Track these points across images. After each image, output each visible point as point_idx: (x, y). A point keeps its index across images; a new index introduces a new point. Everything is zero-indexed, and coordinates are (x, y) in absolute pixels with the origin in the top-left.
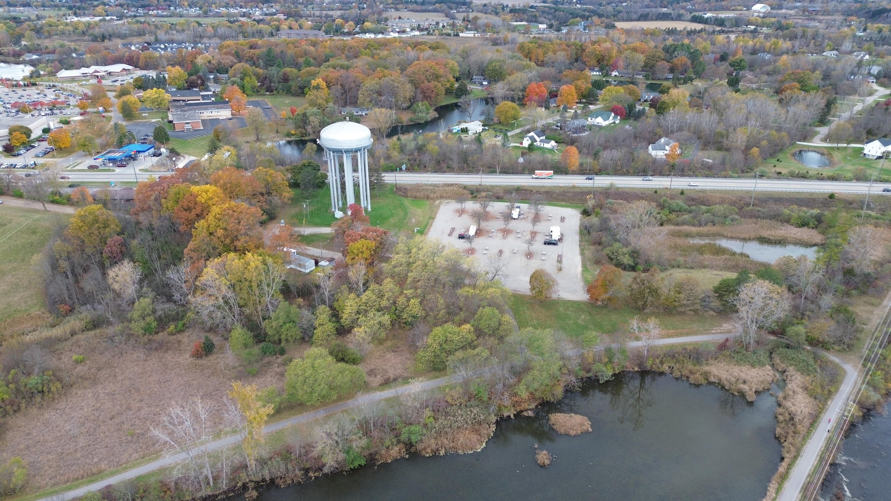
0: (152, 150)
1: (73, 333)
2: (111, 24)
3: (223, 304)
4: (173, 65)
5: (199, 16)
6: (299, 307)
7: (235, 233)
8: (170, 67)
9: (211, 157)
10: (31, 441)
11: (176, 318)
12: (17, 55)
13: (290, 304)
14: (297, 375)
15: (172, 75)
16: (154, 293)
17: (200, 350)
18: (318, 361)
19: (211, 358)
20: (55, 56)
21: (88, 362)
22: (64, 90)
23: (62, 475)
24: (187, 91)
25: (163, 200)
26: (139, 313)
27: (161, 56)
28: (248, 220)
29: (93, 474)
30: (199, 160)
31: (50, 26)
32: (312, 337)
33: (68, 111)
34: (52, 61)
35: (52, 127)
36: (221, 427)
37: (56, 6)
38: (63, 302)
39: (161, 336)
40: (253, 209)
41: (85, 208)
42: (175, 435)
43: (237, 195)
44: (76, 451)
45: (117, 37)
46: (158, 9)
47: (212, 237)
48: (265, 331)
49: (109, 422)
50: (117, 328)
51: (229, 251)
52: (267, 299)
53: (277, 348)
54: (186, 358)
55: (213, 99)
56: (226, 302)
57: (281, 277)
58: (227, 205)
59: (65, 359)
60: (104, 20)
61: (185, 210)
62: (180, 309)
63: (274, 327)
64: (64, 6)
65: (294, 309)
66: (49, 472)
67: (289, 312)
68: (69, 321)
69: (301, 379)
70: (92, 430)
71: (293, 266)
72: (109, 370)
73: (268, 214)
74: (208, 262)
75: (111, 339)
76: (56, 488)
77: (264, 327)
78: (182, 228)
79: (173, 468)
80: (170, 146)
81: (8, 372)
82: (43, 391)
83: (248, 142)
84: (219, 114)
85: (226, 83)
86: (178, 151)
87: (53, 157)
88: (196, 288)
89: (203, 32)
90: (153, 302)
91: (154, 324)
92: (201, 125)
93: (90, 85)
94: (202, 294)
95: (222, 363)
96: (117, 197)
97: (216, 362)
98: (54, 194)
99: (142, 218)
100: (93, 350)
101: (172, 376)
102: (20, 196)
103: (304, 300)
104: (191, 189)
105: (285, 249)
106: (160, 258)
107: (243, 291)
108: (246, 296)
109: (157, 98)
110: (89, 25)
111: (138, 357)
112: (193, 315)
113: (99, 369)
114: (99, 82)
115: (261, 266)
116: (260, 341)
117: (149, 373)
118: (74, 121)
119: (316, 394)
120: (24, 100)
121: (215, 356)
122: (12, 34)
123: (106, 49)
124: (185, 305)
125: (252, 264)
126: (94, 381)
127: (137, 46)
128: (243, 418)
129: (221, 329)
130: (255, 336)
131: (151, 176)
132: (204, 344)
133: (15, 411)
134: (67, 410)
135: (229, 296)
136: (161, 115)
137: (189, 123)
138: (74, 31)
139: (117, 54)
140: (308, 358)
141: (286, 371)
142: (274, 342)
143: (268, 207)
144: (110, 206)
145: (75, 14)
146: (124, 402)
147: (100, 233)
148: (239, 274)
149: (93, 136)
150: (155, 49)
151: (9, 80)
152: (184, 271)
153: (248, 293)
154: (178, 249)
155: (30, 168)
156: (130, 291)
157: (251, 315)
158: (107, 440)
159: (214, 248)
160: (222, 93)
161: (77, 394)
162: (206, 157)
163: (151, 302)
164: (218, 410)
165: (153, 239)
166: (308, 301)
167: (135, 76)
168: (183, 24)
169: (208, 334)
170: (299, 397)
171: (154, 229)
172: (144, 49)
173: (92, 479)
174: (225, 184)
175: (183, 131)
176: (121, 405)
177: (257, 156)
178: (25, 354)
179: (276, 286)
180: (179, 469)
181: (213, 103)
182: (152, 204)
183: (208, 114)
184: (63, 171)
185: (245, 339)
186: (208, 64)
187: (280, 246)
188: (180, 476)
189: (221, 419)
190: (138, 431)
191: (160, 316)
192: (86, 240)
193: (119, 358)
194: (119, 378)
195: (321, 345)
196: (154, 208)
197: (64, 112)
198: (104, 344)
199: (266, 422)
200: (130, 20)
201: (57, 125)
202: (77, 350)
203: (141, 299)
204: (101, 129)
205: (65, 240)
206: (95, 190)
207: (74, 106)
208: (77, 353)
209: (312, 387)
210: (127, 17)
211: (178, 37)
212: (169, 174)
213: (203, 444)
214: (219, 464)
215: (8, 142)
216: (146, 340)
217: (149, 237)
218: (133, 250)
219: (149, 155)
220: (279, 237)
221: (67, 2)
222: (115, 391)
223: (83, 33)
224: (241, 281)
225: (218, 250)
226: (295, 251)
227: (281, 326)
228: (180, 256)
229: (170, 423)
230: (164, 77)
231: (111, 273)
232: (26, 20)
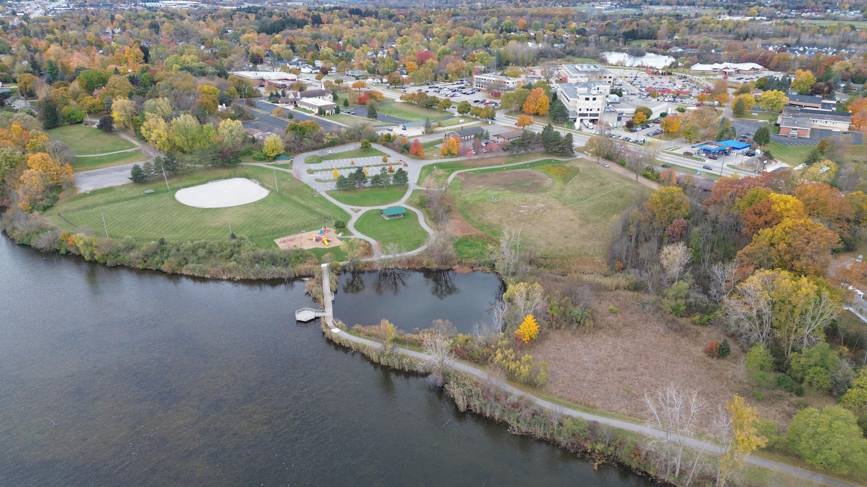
0: (747, 149)
1: (617, 288)
2: (759, 24)
3: (755, 317)
4: (804, 69)
5: (857, 20)
6: (841, 355)
7: (799, 252)
8: (800, 71)
9: (805, 168)
10: (558, 356)
11: (704, 311)
12: (667, 47)
13: (831, 348)
14: (807, 425)
15: (799, 79)
16: (694, 280)
17: (714, 350)
18: (839, 423)
19: (721, 361)
20: (696, 51)
21: (619, 316)
22: (692, 81)
23: (568, 393)
24: (809, 97)
25: (738, 199)
26: (674, 292)
27: (796, 59)
28: (820, 243)
29: (589, 406)
30: (791, 168)
31: (704, 23)
32: (842, 394)
33: (687, 101)
34: (692, 55)
35: (669, 112)
36: (705, 429)
37: (716, 5)
38: (620, 260)
39: (684, 321)
40: (830, 234)
41: (667, 188)
42: (663, 412)
43: (818, 214)
44: (584, 381)
45: (759, 37)
46: (813, 11)
47: (772, 248)
48: (789, 362)
49: (616, 371)
50: (651, 298)
51: (784, 268)
52: (806, 332)
53: (796, 386)
54: (698, 351)
55: (834, 109)
56: (759, 317)
57: (832, 315)
58: (802, 221)
59: (604, 305)
60: (754, 20)
61: (756, 214)
62: (711, 304)
63: (801, 363)
64: (722, 6)
65: (833, 355)
66: (561, 385)
67: (826, 356)
68: (618, 277)
69: (810, 430)
70: (601, 370)
71: (851, 309)
72: (632, 330)
73: (845, 243)
74: (757, 271)
75: (644, 305)
76: (561, 401)
77: (789, 358)
78: (745, 230)
79: (649, 440)
80: (767, 149)
81: (564, 297)
82: (579, 323)
83: (855, 161)
84: (835, 125)
85: (856, 94)
86: (773, 155)
87: (660, 138)
88: (735, 291)
89: (854, 36)
90: (690, 288)
91: (683, 308)
92: (809, 133)
93: (715, 79)
94: (738, 299)
95: (730, 372)
96: (697, 185)
97: (725, 368)
98: (648, 169)
99: (711, 210)
100: (627, 308)
101: (679, 360)
102: (623, 165)
103: (850, 351)
104: (770, 196)
105: (850, 288)
106: (712, 250)
107: (782, 313)
108: (783, 319)
109: (774, 100)
110: (738, 25)
111: (659, 330)
112: (721, 315)
113: (625, 325)
114: (725, 78)
115: (813, 295)
116: (779, 371)
117: (662, 347)
118: (689, 110)
119: (823, 457)
120: (657, 86)
121: (726, 362)
122: (671, 29)
123: (745, 47)
124: (717, 303)
125: (804, 290)
126: (618, 333)
127: (776, 46)
128: (731, 434)
129: (743, 340)
130: (776, 363)
131: (736, 173)
132: (721, 346)
133: (557, 328)
134: (590, 346)
135: (764, 311)
136: (771, 117)
137: (796, 129)
138: (722, 29)
139: (753, 53)
140: (828, 413)
141: (795, 414)
142: (795, 379)
143: (849, 236)
144: (688, 191)
145: (730, 14)
146: (633, 361)
147: (670, 212)
148: (785, 294)
149: (699, 126)
150: (793, 51)
151: (652, 68)
152: (730, 271)
153: (787, 317)
154: (732, 248)
155: (639, 144)
156: (674, 271)
157: (781, 339)
158: (609, 385)
159: (769, 260)
160: (847, 104)
161: (601, 337)
162: (801, 166)
163: (688, 288)
164: (708, 413)
165: (713, 232)
166: (854, 353)
167: (761, 76)
168: (834, 27)
169: (728, 339)
170: (800, 448)
171: (717, 223)
172: (783, 50)
173: (587, 409)
174: (810, 199)
175: (786, 136)
176: (630, 363)
177: (861, 179)
178: (579, 288)
179: (823, 322)
180: (654, 443)
181: (833, 113)
182: (725, 199)
183: (820, 124)
184: (663, 152)
185: (764, 361)
186: (844, 72)
187: (845, 282)
188: (653, 450)
189: (709, 423)
190: (634, 392)
191: (691, 303)
192: (657, 215)
193: (643, 323)
194: (637, 340)
195: (850, 408)
196: (726, 203)
197: (684, 101)
198: (636, 307)
199: (753, 452)
200: (779, 21)
201: (674, 112)
202: (615, 302)
203: (681, 282)
204: (709, 121)
205: (641, 210)
206: (682, 174)
207: (694, 97)
208: (614, 305)
209: (820, 446)
210: (777, 18)
211: (821, 40)
212: (754, 175)
213: (683, 434)
214: (691, 463)
215: (631, 119)
216: (671, 319)
217: (710, 229)
218: (692, 236)
219: (742, 153)
220: (849, 272)
221: (727, 2)
222: (629, 349)
223: (730, 31)
224: (783, 302)
225: (773, 263)
226: (862, 294)
227: (810, 366)
228: (731, 255)
229: (663, 400)
230: (790, 80)
231: (666, 250)
232: (686, 18)
